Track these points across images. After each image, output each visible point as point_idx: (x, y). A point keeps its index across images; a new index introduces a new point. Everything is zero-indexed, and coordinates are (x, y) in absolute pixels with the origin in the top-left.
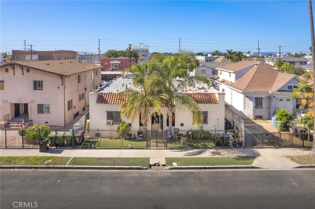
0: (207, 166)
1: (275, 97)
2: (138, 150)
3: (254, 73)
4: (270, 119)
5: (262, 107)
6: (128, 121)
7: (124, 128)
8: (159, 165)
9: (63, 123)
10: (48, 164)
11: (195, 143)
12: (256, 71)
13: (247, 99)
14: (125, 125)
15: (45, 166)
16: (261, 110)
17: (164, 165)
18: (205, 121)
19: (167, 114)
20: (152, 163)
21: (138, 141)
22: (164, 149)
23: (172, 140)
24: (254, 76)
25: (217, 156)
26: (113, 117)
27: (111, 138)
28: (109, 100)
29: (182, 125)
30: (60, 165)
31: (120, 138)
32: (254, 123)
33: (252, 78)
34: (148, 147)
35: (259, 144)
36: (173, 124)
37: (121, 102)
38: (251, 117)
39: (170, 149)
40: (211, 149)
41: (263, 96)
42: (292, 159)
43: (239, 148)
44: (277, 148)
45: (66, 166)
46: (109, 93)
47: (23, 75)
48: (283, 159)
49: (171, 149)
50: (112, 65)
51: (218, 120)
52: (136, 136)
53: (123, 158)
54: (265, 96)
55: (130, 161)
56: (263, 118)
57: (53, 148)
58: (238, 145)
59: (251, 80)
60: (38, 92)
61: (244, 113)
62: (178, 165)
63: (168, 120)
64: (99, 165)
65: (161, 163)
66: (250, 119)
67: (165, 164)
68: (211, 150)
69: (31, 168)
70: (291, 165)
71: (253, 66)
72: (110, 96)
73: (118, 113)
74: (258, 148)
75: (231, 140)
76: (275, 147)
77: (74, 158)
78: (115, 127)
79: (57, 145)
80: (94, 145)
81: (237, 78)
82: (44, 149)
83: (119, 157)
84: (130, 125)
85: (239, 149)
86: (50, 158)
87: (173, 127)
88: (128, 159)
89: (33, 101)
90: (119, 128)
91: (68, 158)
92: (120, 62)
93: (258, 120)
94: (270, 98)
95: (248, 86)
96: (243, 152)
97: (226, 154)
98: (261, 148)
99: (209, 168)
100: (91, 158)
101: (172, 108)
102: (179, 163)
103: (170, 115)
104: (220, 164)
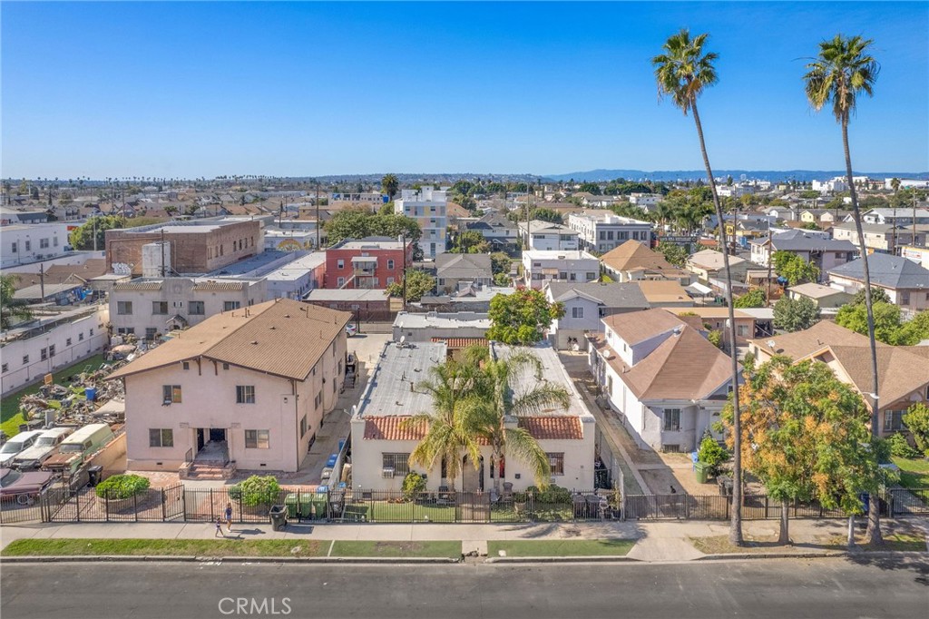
0: (554, 558)
1: (703, 408)
2: (441, 526)
3: (669, 353)
4: (693, 450)
5: (678, 427)
6: (421, 470)
7: (414, 483)
8: (477, 555)
9: (296, 466)
10: (297, 554)
11: (539, 511)
12: (674, 349)
13: (650, 412)
14: (417, 478)
15: (294, 558)
16: (676, 433)
17: (485, 555)
18: (559, 469)
19: (492, 457)
20: (465, 551)
21: (440, 506)
22: (486, 523)
23: (500, 505)
24: (667, 361)
25: (574, 538)
26: (394, 462)
27: (392, 500)
28: (386, 432)
29: (518, 476)
30: (318, 556)
31: (407, 500)
32: (660, 461)
33: (663, 366)
34: (458, 519)
35: (652, 511)
36: (502, 475)
37: (408, 435)
38: (657, 447)
39: (495, 523)
40: (566, 522)
41: (681, 407)
42: (697, 543)
43: (614, 520)
44: (680, 521)
45: (328, 558)
46: (385, 418)
47: (216, 374)
48: (683, 543)
49: (498, 523)
50: (357, 265)
51: (582, 467)
52: (437, 497)
53: (418, 542)
54: (684, 406)
55: (431, 548)
56: (681, 449)
57: (294, 523)
58: (613, 515)
59: (661, 370)
60: (246, 406)
61: (644, 439)
62: (507, 556)
63: (492, 468)
64: (381, 556)
65: (480, 552)
66: (655, 452)
67: (486, 553)
68: (567, 526)
69: (271, 561)
70: (691, 555)
71: (670, 334)
72: (387, 424)
73: (405, 456)
74: (648, 521)
75: (604, 505)
76: (678, 518)
77: (336, 542)
78: (399, 480)
79: (299, 516)
80: (365, 516)
81: (636, 359)
82: (281, 525)
83: (409, 540)
84: (424, 476)
85: (614, 523)
86: (296, 543)
87: (501, 480)
88: (426, 544)
89: (236, 425)
90: (405, 484)
91: (327, 543)
92: (374, 259)
93: (671, 453)
94: (695, 409)
95: (651, 385)
96: (620, 530)
97: (589, 533)
98: (653, 521)
99: (556, 561)
100: (365, 542)
101: (499, 447)
102: (509, 551)
103: (497, 460)
104: (576, 553)
